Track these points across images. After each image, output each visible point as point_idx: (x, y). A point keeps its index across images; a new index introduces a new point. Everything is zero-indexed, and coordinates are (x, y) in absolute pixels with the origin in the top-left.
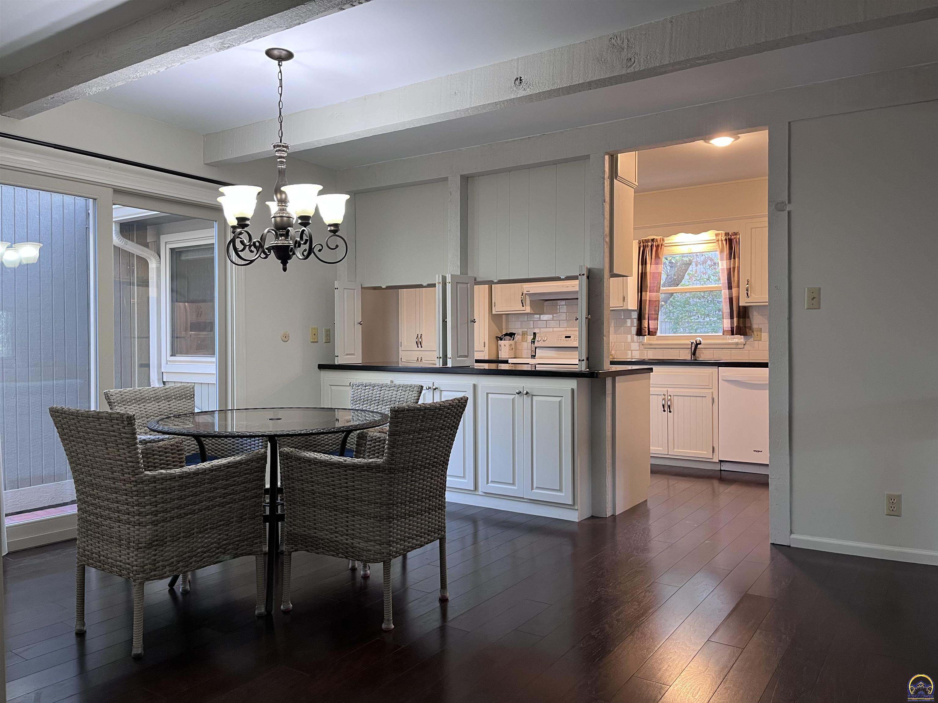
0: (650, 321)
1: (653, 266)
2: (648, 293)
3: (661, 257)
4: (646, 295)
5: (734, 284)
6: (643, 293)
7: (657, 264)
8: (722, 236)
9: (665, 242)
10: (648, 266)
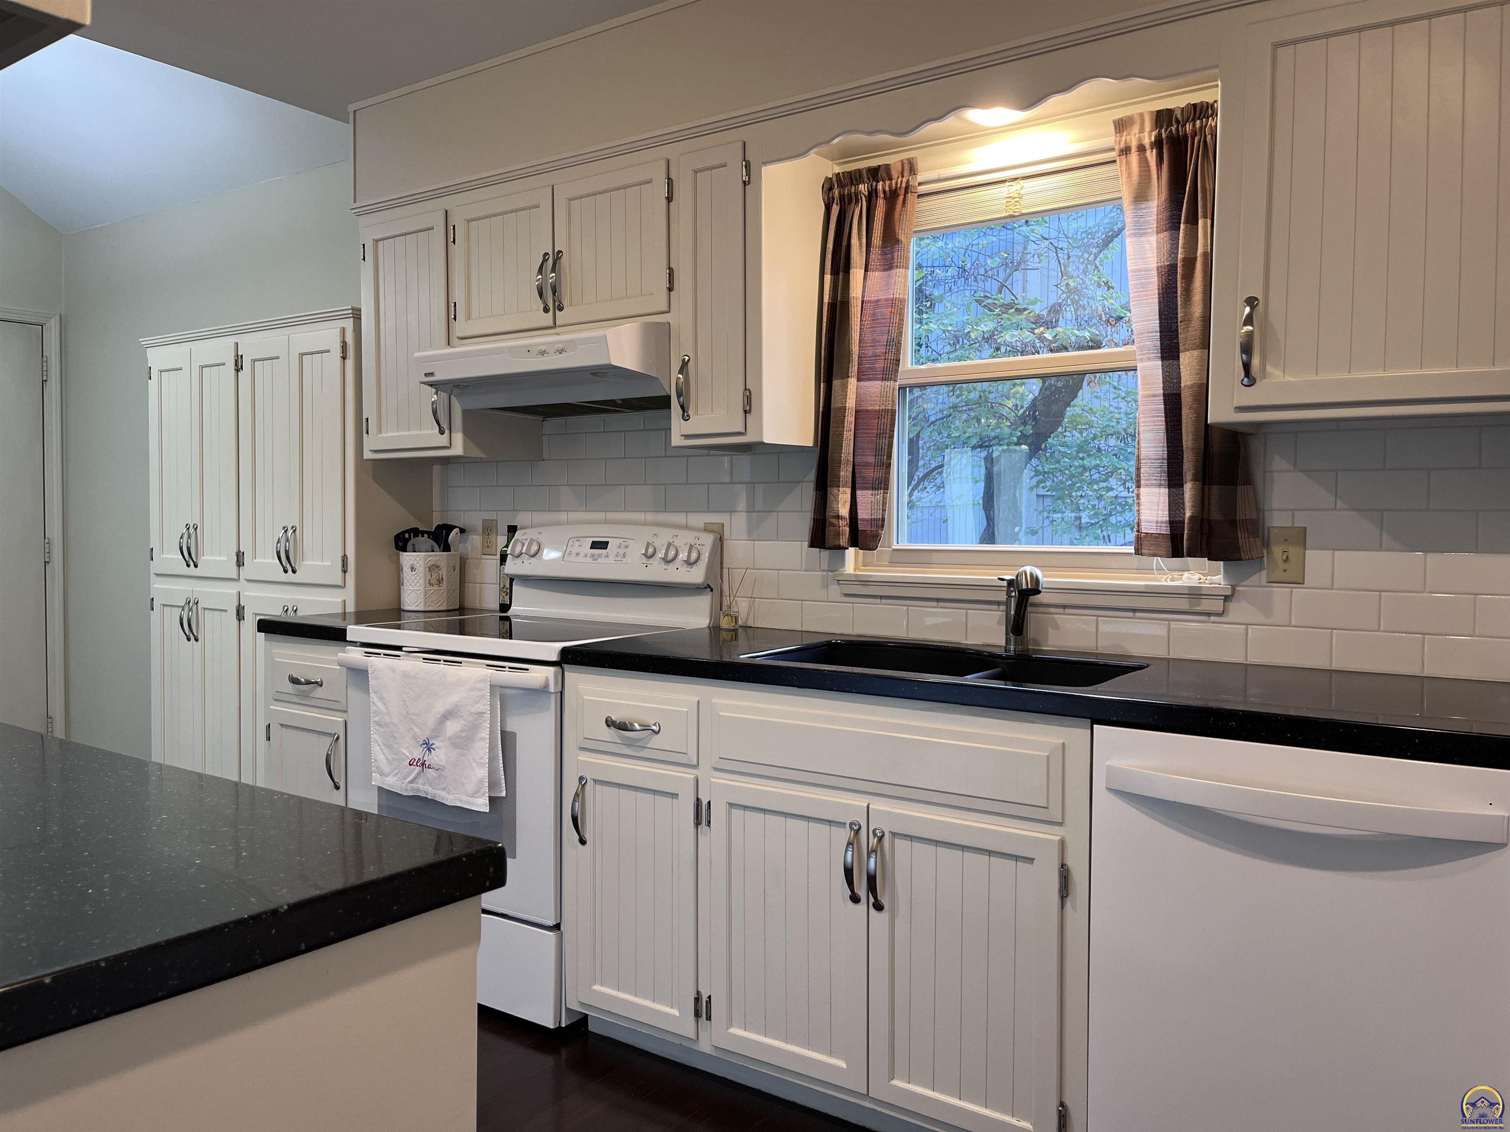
0: (859, 493)
1: (875, 276)
2: (852, 382)
3: (902, 237)
4: (845, 387)
5: (1188, 334)
6: (836, 383)
7: (889, 265)
8: (1142, 130)
9: (920, 178)
10: (857, 274)
